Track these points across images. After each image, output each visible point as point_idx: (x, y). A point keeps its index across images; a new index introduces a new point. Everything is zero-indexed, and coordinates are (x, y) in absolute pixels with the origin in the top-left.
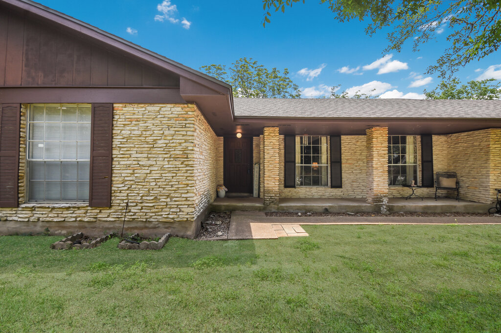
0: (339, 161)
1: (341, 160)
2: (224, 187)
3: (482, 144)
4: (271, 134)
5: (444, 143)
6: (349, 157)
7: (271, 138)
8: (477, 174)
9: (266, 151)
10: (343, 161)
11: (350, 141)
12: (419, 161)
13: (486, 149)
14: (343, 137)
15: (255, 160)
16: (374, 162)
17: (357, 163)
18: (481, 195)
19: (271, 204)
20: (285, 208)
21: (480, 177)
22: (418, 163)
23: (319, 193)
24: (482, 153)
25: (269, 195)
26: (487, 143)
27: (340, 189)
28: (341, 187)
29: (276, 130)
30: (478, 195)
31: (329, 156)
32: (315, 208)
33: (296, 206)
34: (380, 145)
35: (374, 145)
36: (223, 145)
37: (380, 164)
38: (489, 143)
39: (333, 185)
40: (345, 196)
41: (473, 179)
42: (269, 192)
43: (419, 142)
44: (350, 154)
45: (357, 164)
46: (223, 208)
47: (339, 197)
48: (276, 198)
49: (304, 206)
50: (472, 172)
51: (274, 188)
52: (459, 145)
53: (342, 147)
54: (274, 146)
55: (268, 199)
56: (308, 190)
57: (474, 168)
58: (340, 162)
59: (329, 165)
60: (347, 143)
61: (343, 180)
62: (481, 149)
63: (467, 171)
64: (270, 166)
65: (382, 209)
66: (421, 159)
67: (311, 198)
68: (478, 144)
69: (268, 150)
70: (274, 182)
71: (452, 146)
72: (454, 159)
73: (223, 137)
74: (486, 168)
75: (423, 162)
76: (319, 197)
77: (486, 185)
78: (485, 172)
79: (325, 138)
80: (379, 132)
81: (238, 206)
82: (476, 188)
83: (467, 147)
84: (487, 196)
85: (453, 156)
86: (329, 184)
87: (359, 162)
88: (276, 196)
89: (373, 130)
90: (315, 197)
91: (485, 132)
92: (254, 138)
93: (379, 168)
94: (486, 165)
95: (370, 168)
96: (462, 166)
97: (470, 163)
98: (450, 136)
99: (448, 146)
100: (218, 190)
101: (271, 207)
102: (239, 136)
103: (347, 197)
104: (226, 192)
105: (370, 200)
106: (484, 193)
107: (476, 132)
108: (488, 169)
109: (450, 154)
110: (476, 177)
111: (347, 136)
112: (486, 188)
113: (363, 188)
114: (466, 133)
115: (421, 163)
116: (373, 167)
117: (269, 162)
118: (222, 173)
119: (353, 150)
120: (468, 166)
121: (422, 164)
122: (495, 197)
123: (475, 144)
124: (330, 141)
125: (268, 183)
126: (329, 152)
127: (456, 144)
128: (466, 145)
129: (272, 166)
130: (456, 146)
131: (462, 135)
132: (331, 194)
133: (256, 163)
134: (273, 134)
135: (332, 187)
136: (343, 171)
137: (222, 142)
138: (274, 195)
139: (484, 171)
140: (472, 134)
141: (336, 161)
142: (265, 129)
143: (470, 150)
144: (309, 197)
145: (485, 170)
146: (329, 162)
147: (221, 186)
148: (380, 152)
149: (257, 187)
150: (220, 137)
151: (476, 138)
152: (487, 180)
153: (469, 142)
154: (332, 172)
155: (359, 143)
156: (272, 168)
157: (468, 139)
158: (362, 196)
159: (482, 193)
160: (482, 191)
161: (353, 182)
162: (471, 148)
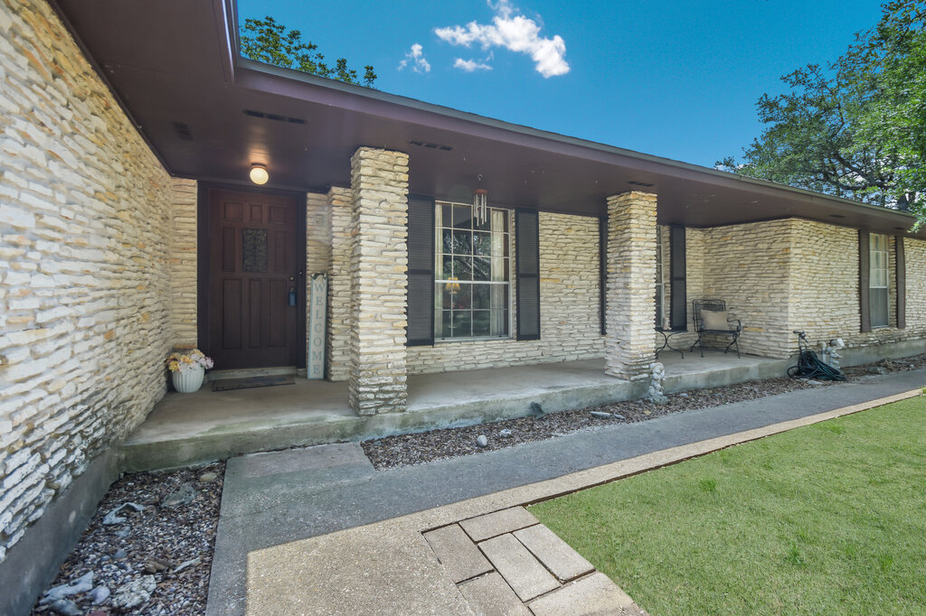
0: (535, 272)
1: (538, 271)
2: (197, 355)
3: (774, 246)
4: (383, 174)
5: (701, 244)
6: (554, 266)
7: (383, 187)
8: (764, 304)
9: (364, 228)
10: (543, 274)
11: (554, 227)
12: (665, 276)
13: (781, 257)
14: (543, 216)
15: (312, 264)
16: (632, 275)
17: (568, 279)
18: (771, 343)
19: (380, 410)
20: (426, 419)
21: (770, 309)
22: (663, 282)
23: (489, 354)
24: (775, 264)
25: (376, 380)
26: (784, 245)
27: (537, 343)
28: (537, 336)
29: (400, 161)
30: (763, 343)
31: (512, 259)
32: (508, 406)
33: (458, 407)
34: (643, 236)
35: (633, 235)
36: (194, 208)
37: (641, 280)
38: (788, 245)
39: (522, 332)
40: (546, 359)
41: (755, 313)
42: (374, 369)
43: (668, 240)
44: (555, 257)
45: (569, 282)
46: (186, 452)
47: (533, 362)
48: (397, 387)
49: (480, 403)
50: (753, 300)
51: (391, 357)
52: (727, 249)
53: (540, 238)
54: (392, 214)
55: (371, 396)
56: (464, 347)
57: (757, 292)
58: (537, 276)
59: (512, 283)
60: (550, 232)
61: (542, 319)
62: (772, 257)
63: (743, 298)
64: (379, 281)
65: (652, 390)
66: (669, 273)
67: (472, 371)
68: (766, 246)
69: (372, 226)
70: (393, 337)
71: (714, 251)
72: (716, 273)
73: (194, 182)
74: (782, 291)
75: (673, 279)
76: (491, 365)
77: (782, 323)
78: (778, 300)
79: (500, 215)
80: (642, 203)
81: (254, 434)
82: (761, 330)
83: (744, 253)
84: (782, 345)
85: (715, 269)
86: (512, 330)
87: (572, 277)
88: (396, 382)
89: (631, 197)
90: (479, 366)
91: (780, 224)
92: (310, 195)
93: (641, 291)
94: (782, 286)
95: (620, 291)
96: (732, 288)
97: (749, 283)
98: (710, 232)
99: (707, 251)
100: (172, 367)
101: (382, 421)
102: (259, 176)
103: (550, 361)
104: (207, 372)
105: (617, 368)
106: (775, 339)
107: (763, 225)
108: (785, 295)
109: (709, 264)
110: (761, 309)
111: (550, 214)
112: (781, 331)
113: (579, 336)
114: (742, 226)
115: (669, 281)
116: (630, 289)
117: (374, 269)
118: (193, 307)
119: (561, 249)
120: (745, 288)
121: (671, 283)
122: (796, 345)
123: (760, 246)
124: (516, 222)
125: (370, 341)
126: (512, 249)
127: (721, 246)
128: (741, 248)
129: (387, 282)
130: (721, 250)
131: (734, 229)
132: (517, 355)
133: (316, 275)
134: (391, 176)
135: (520, 337)
136: (541, 299)
137: (194, 199)
138: (390, 379)
139: (777, 298)
140: (755, 228)
141: (527, 273)
142: (362, 154)
143: (749, 258)
144: (468, 367)
145: (779, 295)
146: (512, 275)
147: (185, 350)
148: (643, 253)
149: (322, 348)
150: (185, 181)
151: (763, 235)
152: (784, 315)
153: (748, 243)
154: (521, 298)
155: (573, 232)
156: (385, 290)
157: (745, 237)
158: (578, 355)
159: (772, 339)
160: (773, 335)
161: (561, 323)
162: (751, 254)
